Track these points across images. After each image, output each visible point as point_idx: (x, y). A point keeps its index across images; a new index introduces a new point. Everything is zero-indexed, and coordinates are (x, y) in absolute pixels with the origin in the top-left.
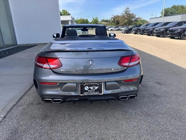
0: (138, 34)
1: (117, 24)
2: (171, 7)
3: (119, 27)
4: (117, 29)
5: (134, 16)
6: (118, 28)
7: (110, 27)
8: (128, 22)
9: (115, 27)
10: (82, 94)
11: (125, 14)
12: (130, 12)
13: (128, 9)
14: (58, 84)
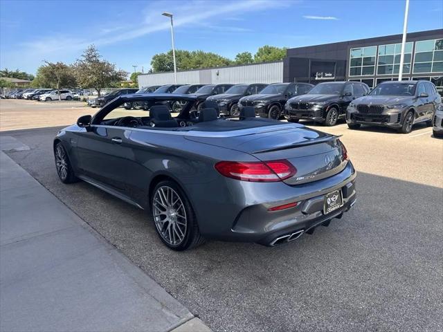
0: (135, 109)
1: (61, 85)
2: (169, 54)
3: (67, 92)
4: (64, 96)
5: (110, 66)
6: (67, 94)
7: (43, 92)
8: (98, 80)
9: (57, 93)
10: (326, 211)
11: (86, 63)
12: (99, 59)
13: (92, 50)
14: (299, 203)
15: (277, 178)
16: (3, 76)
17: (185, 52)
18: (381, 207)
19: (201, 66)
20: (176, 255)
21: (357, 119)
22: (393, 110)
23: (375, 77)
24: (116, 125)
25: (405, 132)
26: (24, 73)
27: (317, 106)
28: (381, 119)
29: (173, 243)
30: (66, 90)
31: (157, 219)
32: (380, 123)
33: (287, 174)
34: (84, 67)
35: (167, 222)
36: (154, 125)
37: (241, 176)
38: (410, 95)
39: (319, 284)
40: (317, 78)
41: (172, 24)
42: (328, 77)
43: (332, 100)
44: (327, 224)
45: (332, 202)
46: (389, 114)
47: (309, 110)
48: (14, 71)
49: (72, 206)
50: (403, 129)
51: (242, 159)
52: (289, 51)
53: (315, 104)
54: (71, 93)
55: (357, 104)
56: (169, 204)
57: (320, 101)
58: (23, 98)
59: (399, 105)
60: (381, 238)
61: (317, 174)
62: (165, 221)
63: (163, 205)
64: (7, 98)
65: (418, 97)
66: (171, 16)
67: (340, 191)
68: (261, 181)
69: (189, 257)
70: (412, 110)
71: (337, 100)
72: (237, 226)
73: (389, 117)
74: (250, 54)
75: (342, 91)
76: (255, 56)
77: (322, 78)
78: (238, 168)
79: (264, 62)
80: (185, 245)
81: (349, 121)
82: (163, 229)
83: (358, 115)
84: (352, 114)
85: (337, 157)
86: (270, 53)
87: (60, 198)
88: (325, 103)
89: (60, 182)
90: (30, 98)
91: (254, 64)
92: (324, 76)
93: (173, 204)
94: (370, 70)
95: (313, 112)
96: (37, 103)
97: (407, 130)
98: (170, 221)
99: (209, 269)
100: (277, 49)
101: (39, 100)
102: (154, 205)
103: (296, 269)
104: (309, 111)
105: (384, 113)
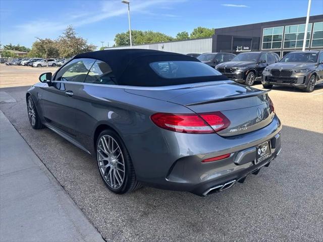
1: (49, 55)
2: (127, 33)
4: (51, 63)
5: (84, 41)
6: (53, 62)
7: (36, 60)
8: (74, 52)
9: (45, 61)
10: (257, 162)
11: (66, 38)
12: (75, 36)
13: (70, 29)
14: (232, 155)
15: (212, 130)
16: (8, 49)
17: (139, 32)
18: (298, 153)
19: (151, 42)
20: (116, 197)
21: (270, 80)
22: (300, 74)
23: (282, 50)
24: (73, 81)
25: (308, 91)
26: (24, 47)
27: (239, 70)
28: (289, 80)
29: (113, 187)
30: (52, 59)
31: (101, 164)
32: (289, 84)
33: (220, 126)
34: (64, 42)
35: (109, 168)
36: (101, 80)
37: (176, 127)
38: (313, 62)
39: (250, 233)
40: (237, 51)
41: (129, 9)
42: (246, 49)
43: (250, 66)
44: (256, 173)
45: (262, 152)
46: (297, 77)
47: (233, 73)
48: (16, 45)
49: (35, 149)
50: (308, 89)
51: (177, 111)
52: (216, 30)
53: (238, 69)
54: (55, 62)
55: (271, 69)
56: (110, 151)
57: (241, 66)
58: (21, 65)
59: (304, 69)
60: (303, 184)
61: (247, 126)
62: (107, 166)
63: (106, 151)
64: (10, 64)
65: (320, 64)
66: (128, 3)
67: (269, 142)
68: (194, 132)
69: (128, 200)
70: (315, 74)
71: (254, 66)
72: (171, 176)
73: (297, 79)
74: (187, 33)
75: (258, 60)
76: (191, 34)
77: (241, 50)
78: (173, 119)
79: (198, 38)
80: (124, 189)
81: (264, 82)
82: (105, 172)
83: (271, 77)
84: (266, 77)
85: (265, 109)
86: (202, 32)
87: (28, 141)
88: (245, 68)
89: (31, 128)
90: (26, 65)
91: (190, 40)
92: (243, 49)
93: (113, 151)
94: (279, 45)
95: (236, 75)
96: (31, 68)
97: (311, 90)
98: (111, 166)
99: (145, 214)
100: (208, 29)
101: (32, 66)
102: (99, 151)
103: (226, 215)
104: (233, 75)
105: (292, 76)
